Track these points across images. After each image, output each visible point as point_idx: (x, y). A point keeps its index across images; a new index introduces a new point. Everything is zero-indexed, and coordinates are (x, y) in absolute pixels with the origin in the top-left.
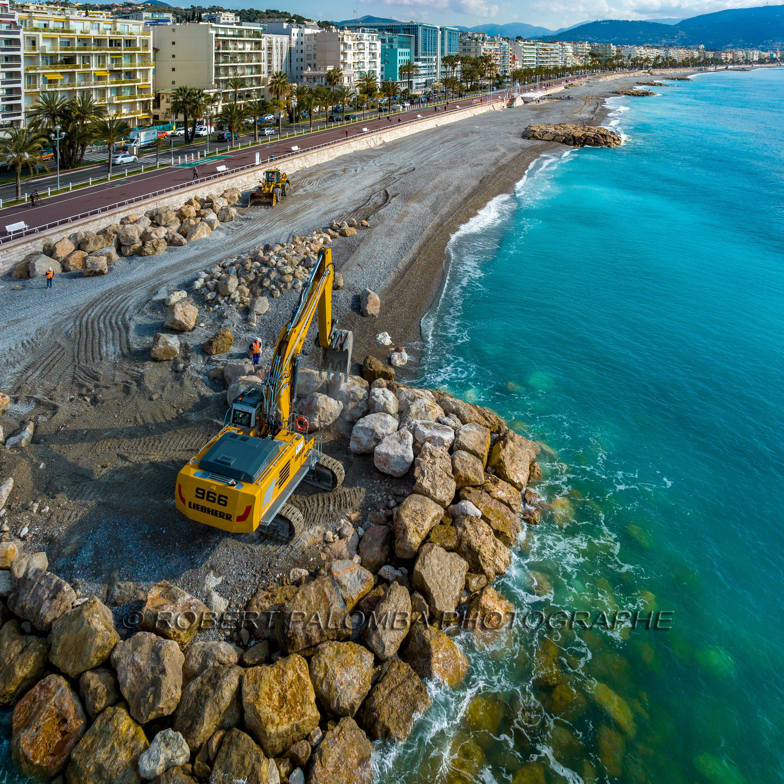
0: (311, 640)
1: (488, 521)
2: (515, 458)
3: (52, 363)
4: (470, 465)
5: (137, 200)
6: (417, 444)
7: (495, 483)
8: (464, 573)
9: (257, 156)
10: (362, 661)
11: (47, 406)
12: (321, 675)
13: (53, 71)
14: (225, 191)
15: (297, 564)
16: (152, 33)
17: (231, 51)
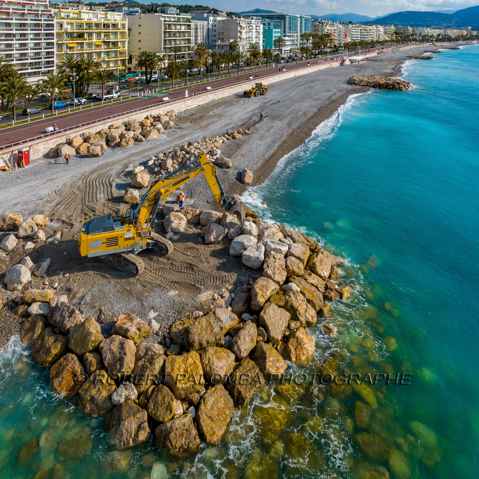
0: (202, 345)
1: (304, 294)
2: (323, 263)
3: (71, 202)
4: (296, 264)
5: (118, 116)
6: (267, 252)
7: (310, 275)
8: (288, 319)
9: (187, 92)
10: (228, 357)
11: (68, 224)
12: (207, 362)
13: (72, 42)
14: (168, 112)
15: (197, 309)
16: (127, 19)
17: (173, 31)
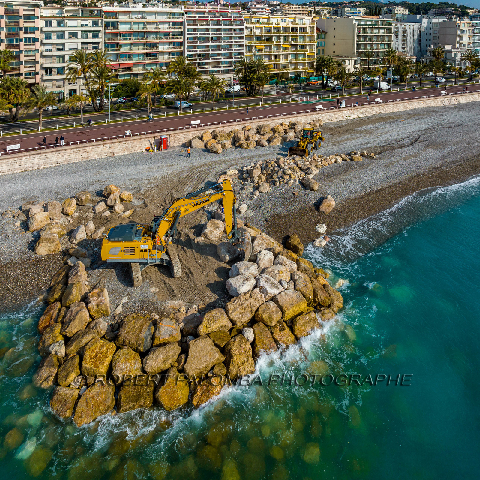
0: (124, 342)
4: (269, 312)
7: (281, 330)
9: (344, 102)
10: (135, 364)
14: (314, 121)
17: (368, 34)
